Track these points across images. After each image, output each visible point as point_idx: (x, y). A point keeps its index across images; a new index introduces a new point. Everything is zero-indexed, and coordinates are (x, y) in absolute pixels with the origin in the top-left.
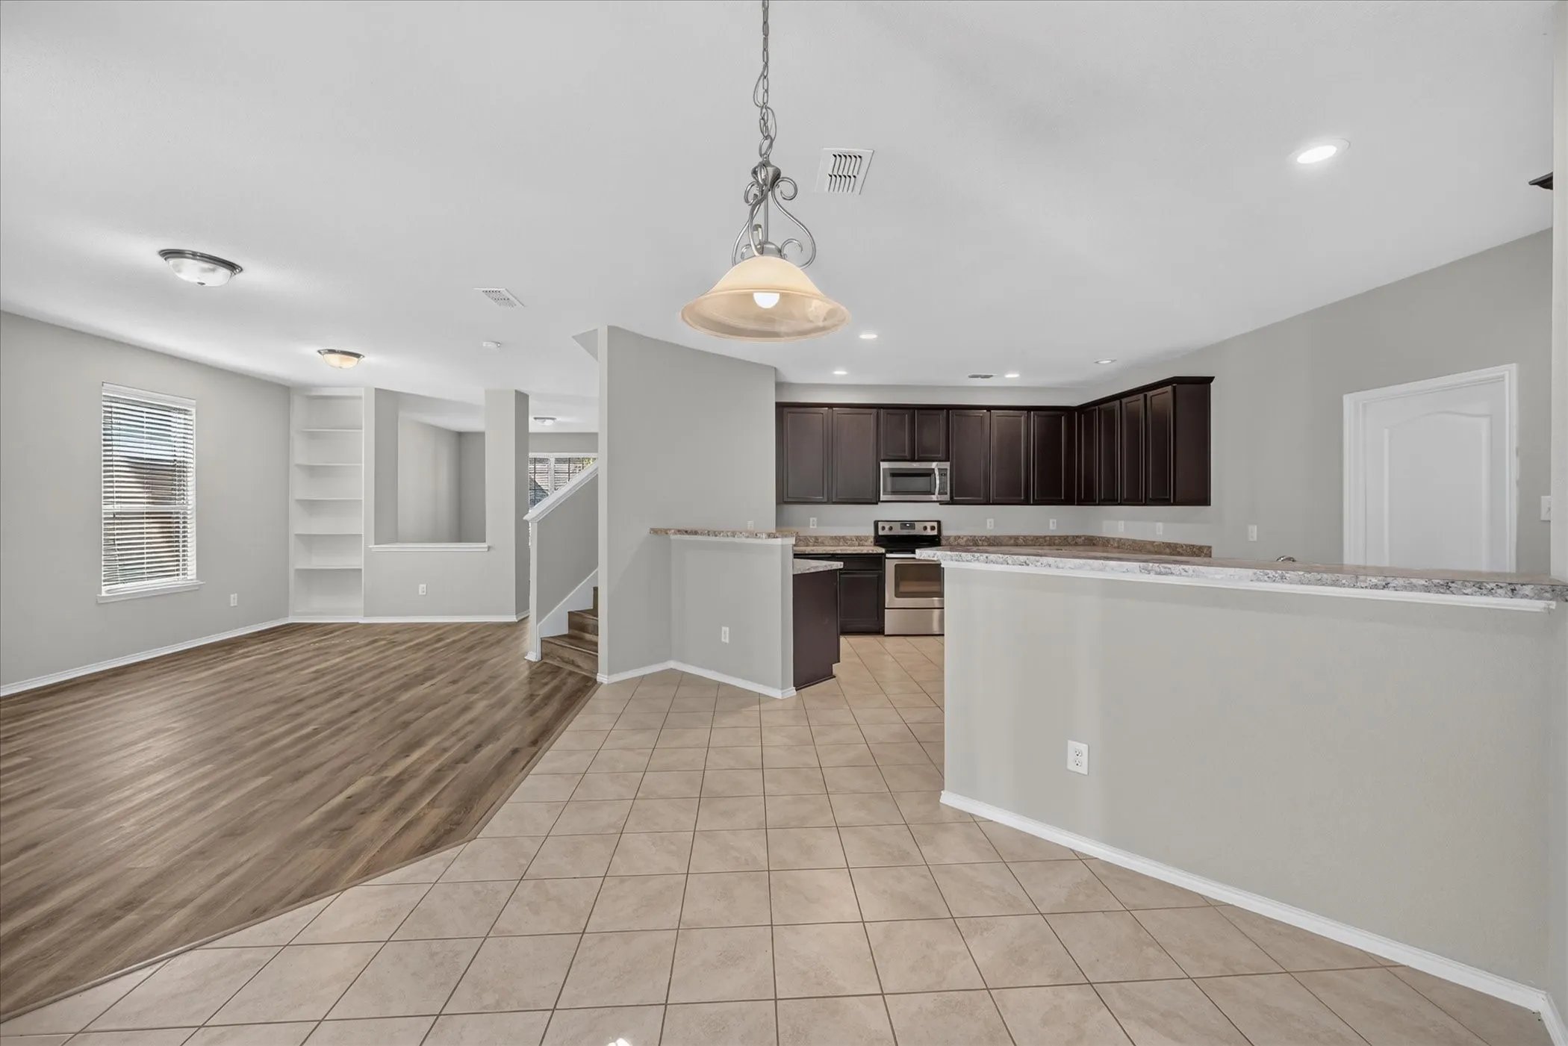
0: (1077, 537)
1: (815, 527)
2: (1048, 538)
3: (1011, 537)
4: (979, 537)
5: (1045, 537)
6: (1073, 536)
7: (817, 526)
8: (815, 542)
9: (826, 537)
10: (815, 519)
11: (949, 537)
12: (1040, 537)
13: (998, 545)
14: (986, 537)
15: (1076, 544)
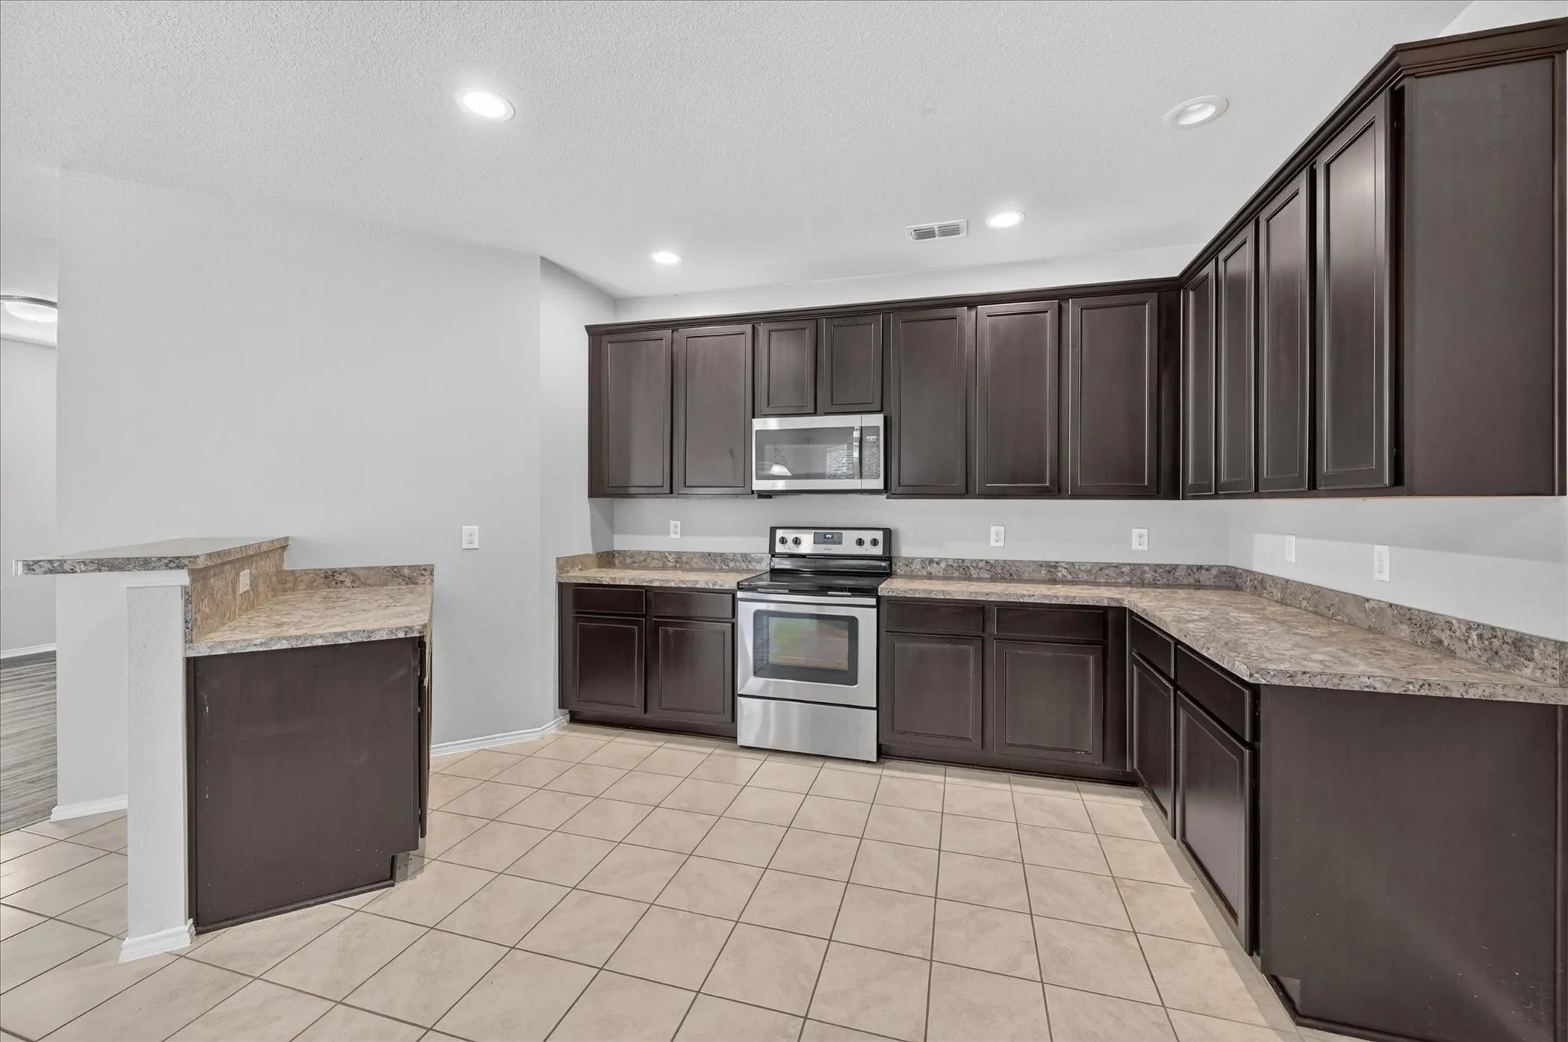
0: (1200, 568)
1: (678, 536)
2: (1126, 570)
3: (1041, 565)
4: (972, 561)
5: (1118, 566)
6: (1189, 567)
7: (681, 535)
8: (677, 562)
9: (695, 553)
10: (678, 523)
11: (910, 562)
12: (1109, 566)
13: (1012, 581)
14: (987, 562)
15: (1198, 586)
